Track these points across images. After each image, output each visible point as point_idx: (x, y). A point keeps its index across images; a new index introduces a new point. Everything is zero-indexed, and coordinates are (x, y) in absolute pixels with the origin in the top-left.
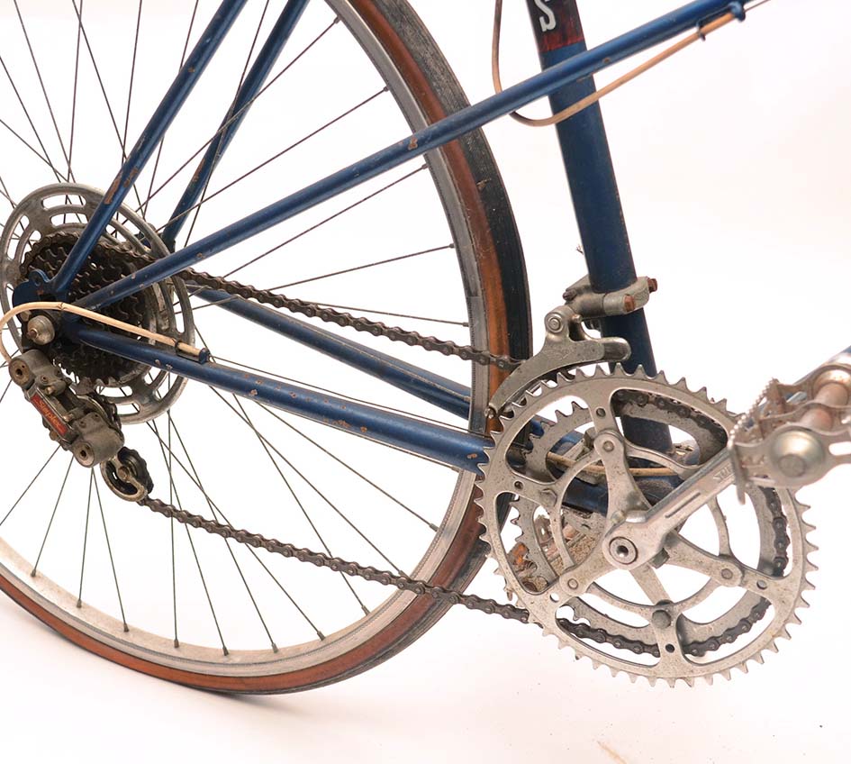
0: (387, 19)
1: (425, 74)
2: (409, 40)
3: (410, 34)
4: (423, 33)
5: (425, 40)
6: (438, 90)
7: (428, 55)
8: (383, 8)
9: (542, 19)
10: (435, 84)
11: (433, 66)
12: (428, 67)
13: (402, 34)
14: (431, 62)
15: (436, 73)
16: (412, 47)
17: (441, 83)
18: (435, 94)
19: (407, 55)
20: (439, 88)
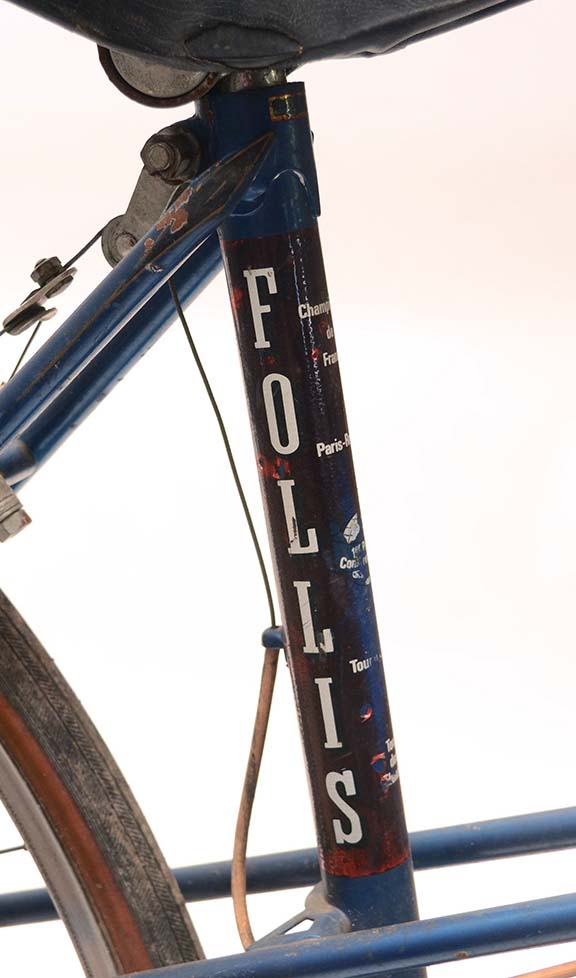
0: (42, 747)
1: (103, 853)
2: (80, 789)
3: (81, 778)
4: (106, 773)
5: (111, 788)
6: (126, 884)
7: (113, 819)
8: (35, 725)
9: (337, 823)
10: (121, 872)
11: (120, 838)
12: (110, 840)
13: (67, 777)
14: (117, 833)
15: (125, 852)
16: (85, 802)
17: (132, 871)
18: (120, 889)
19: (74, 816)
20: (129, 879)
